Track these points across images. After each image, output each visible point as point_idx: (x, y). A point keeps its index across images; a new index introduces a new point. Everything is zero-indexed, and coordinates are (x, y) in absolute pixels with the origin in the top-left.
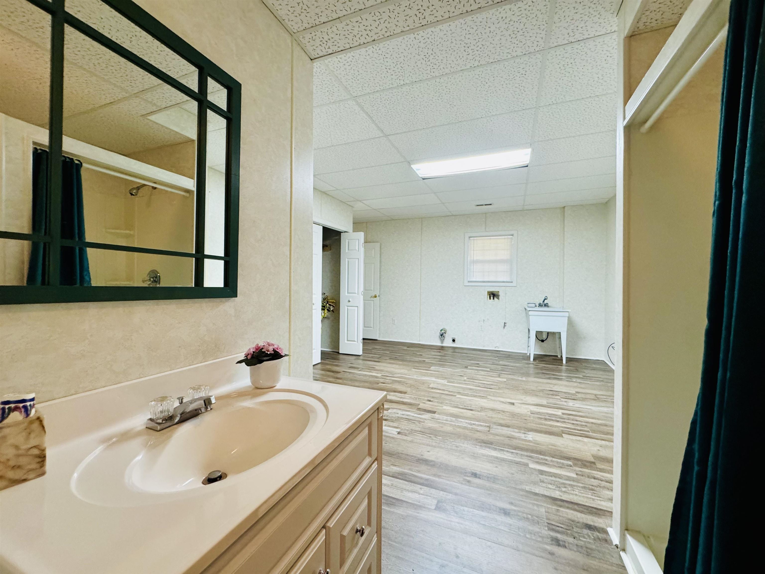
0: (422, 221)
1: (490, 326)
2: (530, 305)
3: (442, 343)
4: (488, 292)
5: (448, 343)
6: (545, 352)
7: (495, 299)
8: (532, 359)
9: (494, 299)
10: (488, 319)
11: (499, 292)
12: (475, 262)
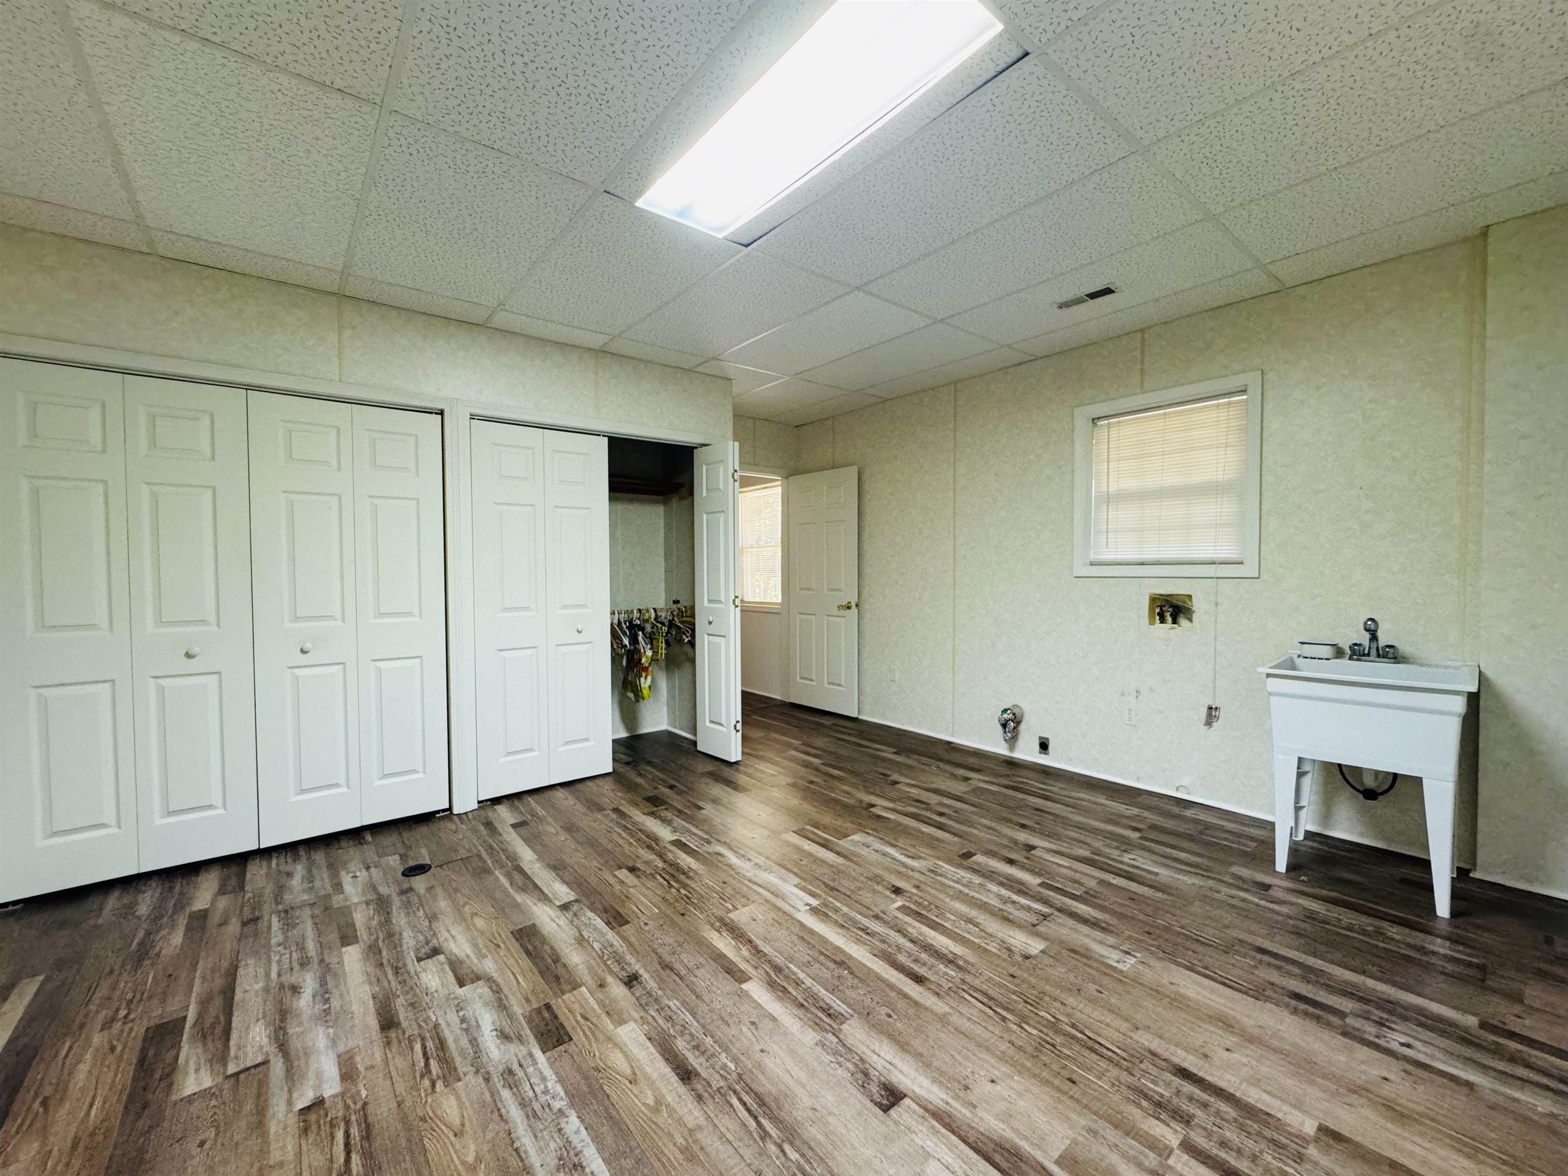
0: (956, 391)
1: (1161, 712)
2: (1308, 650)
3: (1012, 748)
4: (1154, 599)
5: (1027, 752)
6: (1386, 839)
7: (1183, 621)
8: (1281, 865)
9: (1175, 622)
10: (1152, 690)
11: (1190, 597)
12: (1108, 499)
